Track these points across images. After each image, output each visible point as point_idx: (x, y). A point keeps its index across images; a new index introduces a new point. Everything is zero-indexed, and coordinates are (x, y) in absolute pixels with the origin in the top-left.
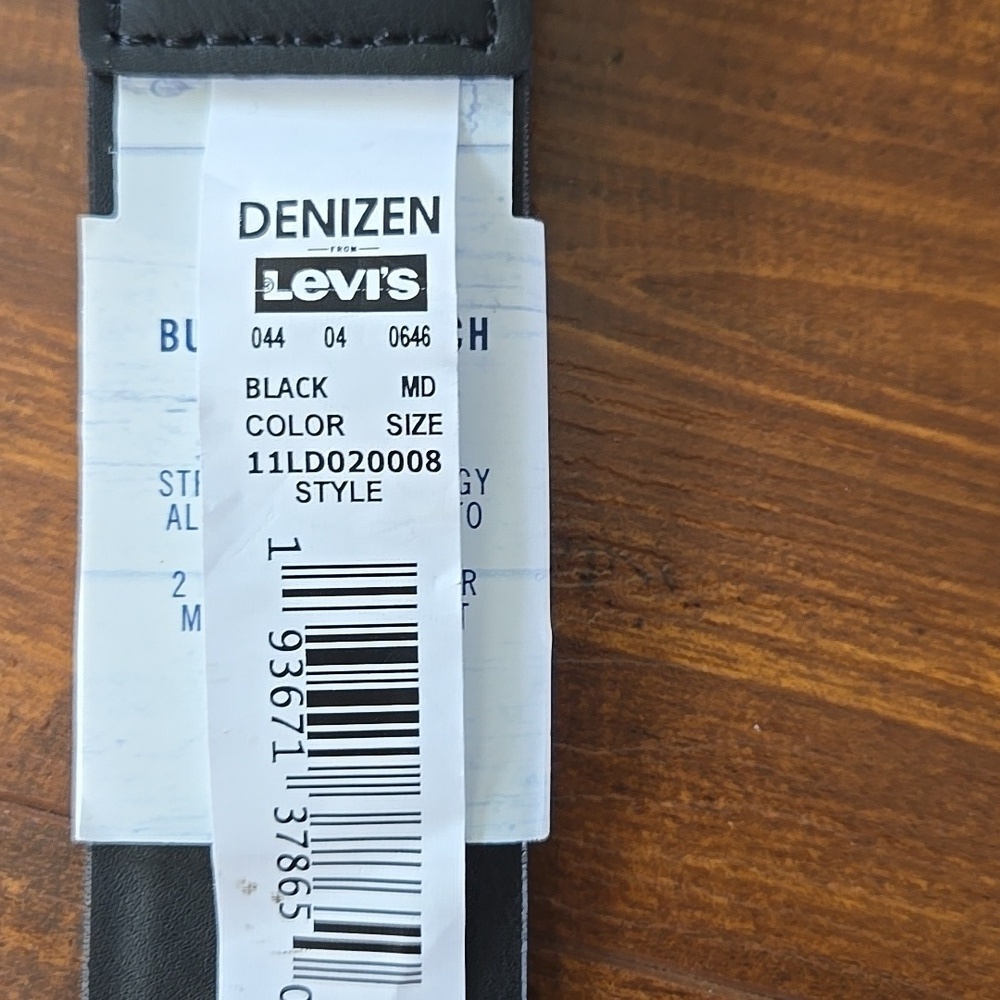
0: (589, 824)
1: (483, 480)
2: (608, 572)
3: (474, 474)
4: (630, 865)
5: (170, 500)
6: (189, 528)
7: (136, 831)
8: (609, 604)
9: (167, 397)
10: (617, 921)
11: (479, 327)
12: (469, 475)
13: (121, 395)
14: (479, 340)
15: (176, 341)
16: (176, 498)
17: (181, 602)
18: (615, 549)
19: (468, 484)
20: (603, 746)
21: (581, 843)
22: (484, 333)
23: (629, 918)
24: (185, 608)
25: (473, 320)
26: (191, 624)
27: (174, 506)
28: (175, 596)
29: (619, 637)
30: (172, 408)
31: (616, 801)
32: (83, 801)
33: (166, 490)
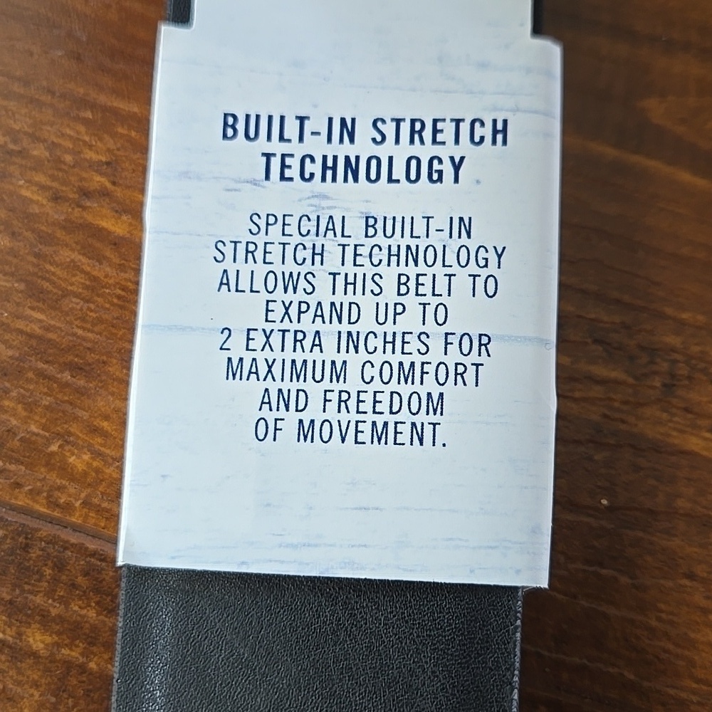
0: (662, 606)
1: (500, 256)
2: (687, 382)
3: (491, 250)
4: (696, 645)
5: (222, 267)
6: (237, 291)
7: (173, 558)
8: (687, 410)
9: (225, 178)
10: (684, 695)
11: (500, 127)
12: (487, 251)
13: (185, 175)
14: (500, 137)
15: (235, 131)
16: (228, 264)
17: (226, 354)
18: (694, 362)
19: (486, 259)
20: (676, 536)
21: (654, 623)
22: (505, 131)
23: (694, 692)
24: (230, 359)
25: (495, 121)
26: (234, 375)
27: (225, 271)
28: (221, 349)
29: (694, 440)
30: (229, 188)
31: (686, 586)
32: (128, 530)
33: (220, 257)
